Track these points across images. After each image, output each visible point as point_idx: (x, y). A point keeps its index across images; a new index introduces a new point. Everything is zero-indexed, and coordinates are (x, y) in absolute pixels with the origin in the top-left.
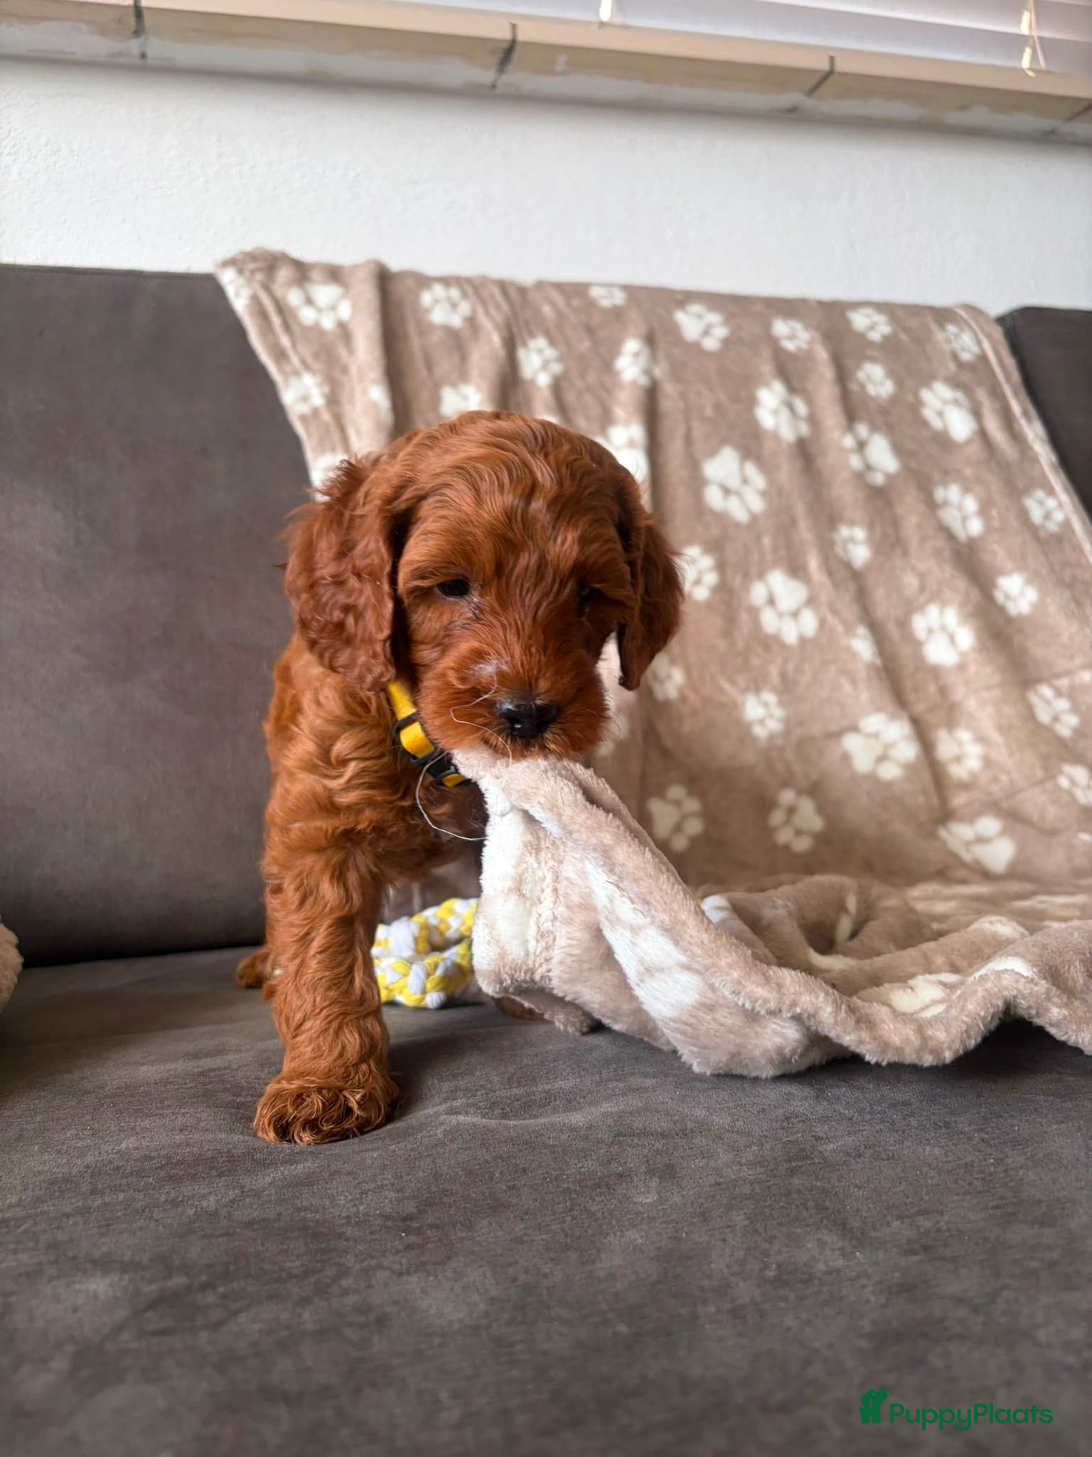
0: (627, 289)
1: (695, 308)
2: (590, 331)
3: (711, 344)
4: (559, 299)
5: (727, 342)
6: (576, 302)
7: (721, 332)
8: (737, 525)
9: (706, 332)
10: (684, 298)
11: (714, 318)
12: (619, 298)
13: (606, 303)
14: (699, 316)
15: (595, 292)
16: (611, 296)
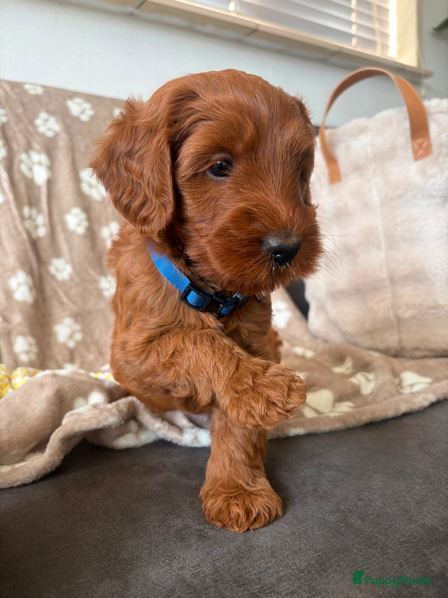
0: (45, 88)
1: (78, 100)
2: (22, 104)
3: (85, 118)
4: (8, 88)
5: (92, 118)
6: (16, 90)
7: (90, 112)
8: (96, 202)
9: (83, 112)
10: (72, 95)
11: (87, 106)
12: (39, 91)
13: (32, 92)
14: (80, 104)
15: (27, 87)
16: (35, 90)
